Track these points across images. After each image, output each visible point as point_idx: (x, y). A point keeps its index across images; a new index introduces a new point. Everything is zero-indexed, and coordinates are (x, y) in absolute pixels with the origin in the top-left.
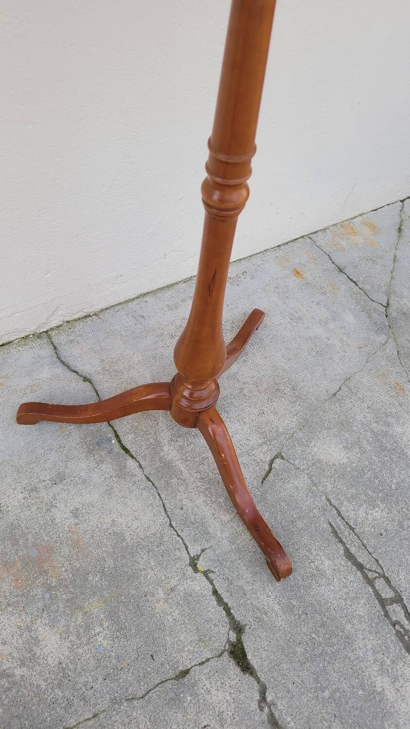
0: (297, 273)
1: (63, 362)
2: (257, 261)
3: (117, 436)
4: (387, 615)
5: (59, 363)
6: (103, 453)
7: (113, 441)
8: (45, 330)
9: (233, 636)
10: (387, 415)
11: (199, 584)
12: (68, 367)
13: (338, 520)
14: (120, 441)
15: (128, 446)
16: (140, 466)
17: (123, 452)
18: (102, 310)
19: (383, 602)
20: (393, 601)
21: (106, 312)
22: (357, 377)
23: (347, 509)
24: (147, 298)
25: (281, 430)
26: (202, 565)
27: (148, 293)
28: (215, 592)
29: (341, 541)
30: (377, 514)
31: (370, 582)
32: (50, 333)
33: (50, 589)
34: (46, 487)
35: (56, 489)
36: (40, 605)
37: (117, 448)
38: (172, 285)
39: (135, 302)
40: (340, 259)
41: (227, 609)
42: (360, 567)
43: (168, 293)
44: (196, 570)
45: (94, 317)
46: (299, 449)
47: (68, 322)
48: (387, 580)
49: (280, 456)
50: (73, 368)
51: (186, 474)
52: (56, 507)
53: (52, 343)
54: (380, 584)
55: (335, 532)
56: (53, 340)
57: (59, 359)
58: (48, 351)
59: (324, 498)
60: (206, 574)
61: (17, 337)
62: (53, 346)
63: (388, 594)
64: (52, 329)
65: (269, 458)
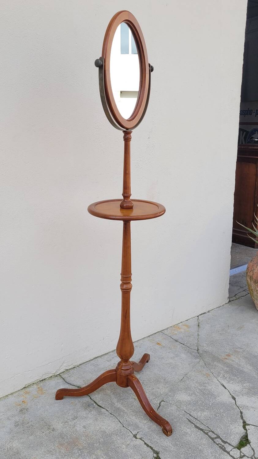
0: (158, 344)
1: (67, 383)
2: (141, 342)
3: (95, 403)
4: (214, 442)
5: (66, 383)
6: (91, 409)
7: (94, 404)
8: (58, 374)
9: (155, 455)
10: (204, 384)
11: (139, 442)
12: (70, 384)
13: (190, 417)
14: (97, 404)
15: (101, 405)
16: (107, 410)
17: (99, 407)
18: (80, 365)
19: (212, 439)
20: (216, 438)
21: (82, 365)
22: (190, 373)
23: (194, 414)
24: (98, 359)
25: (162, 393)
26: (138, 436)
27: (98, 357)
28: (145, 444)
29: (192, 423)
30: (205, 413)
31: (207, 434)
32: (60, 374)
33: (80, 450)
34: (70, 421)
35: (75, 421)
36: (78, 454)
37: (97, 406)
38: (107, 353)
39: (93, 361)
40: (175, 337)
41: (151, 448)
42: (202, 430)
43: (106, 356)
44: (136, 438)
45: (77, 367)
46: (170, 398)
47: (67, 370)
48: (213, 432)
49: (163, 401)
50: (73, 384)
51: (126, 411)
52: (76, 426)
53: (62, 378)
54: (210, 434)
55: (190, 421)
56: (62, 376)
57: (66, 382)
58: (61, 380)
59: (183, 411)
60: (141, 439)
61: (48, 377)
62: (63, 378)
63: (214, 436)
64: (61, 373)
65: (159, 402)
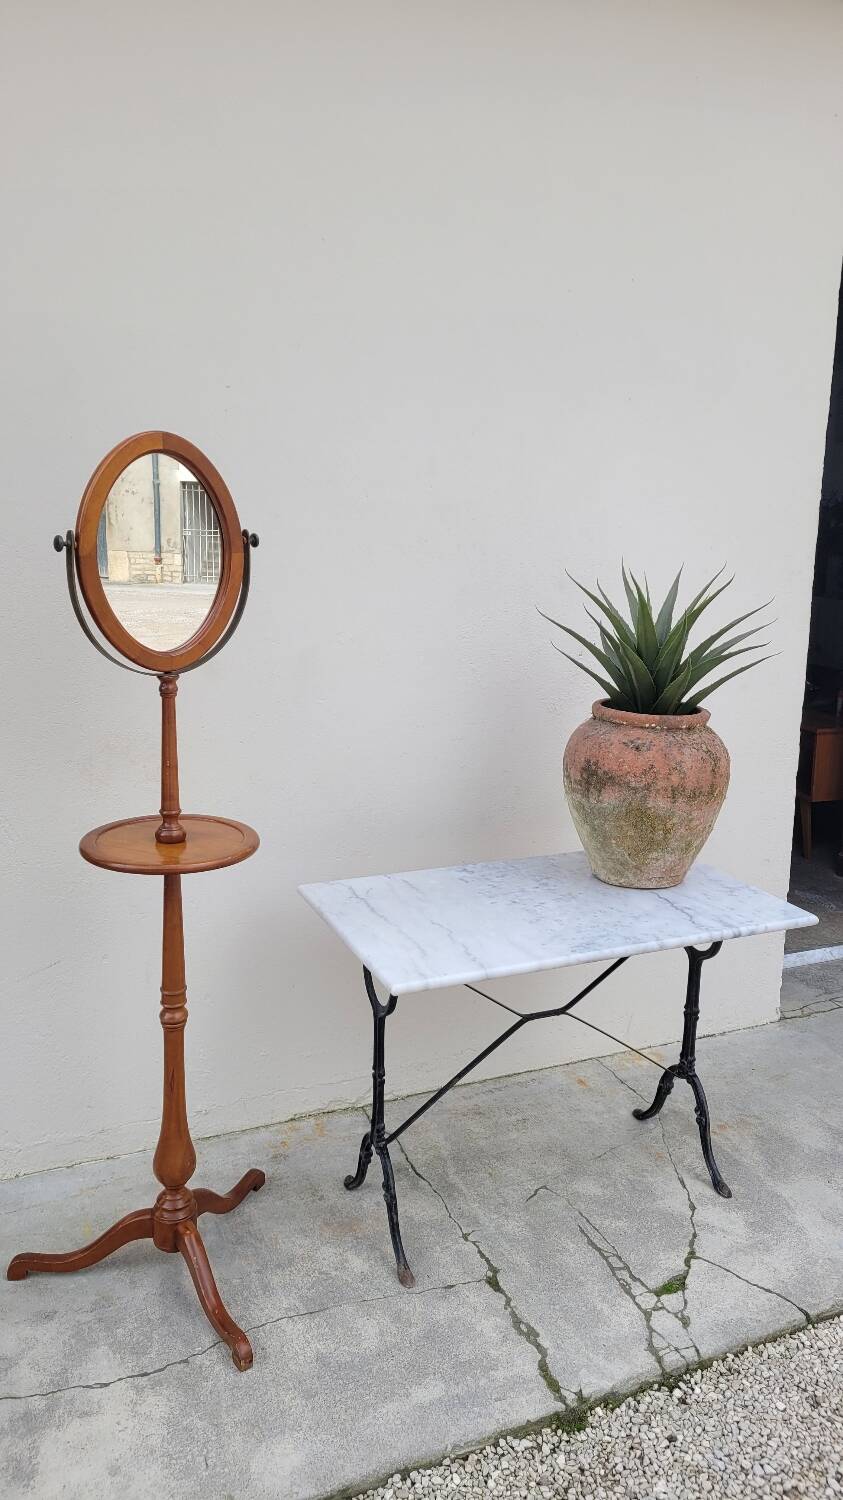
0: (581, 1082)
2: (546, 1072)
4: (614, 1274)
8: (361, 1105)
9: (490, 1274)
10: (643, 1171)
11: (469, 1247)
13: (587, 1225)
18: (408, 1095)
19: (613, 1269)
20: (620, 1269)
21: (412, 1098)
22: (623, 1147)
23: (597, 1221)
25: (548, 1173)
26: (469, 1238)
28: (480, 1252)
29: (586, 1235)
30: (620, 1224)
31: (606, 1258)
32: (365, 1108)
33: (357, 1238)
36: (350, 1245)
40: (622, 1075)
41: (487, 1260)
42: (599, 1250)
44: (466, 1239)
45: (402, 1100)
46: (561, 1185)
48: (620, 1258)
49: (545, 1187)
51: (465, 1191)
53: (366, 1114)
54: (613, 1260)
55: (582, 1231)
58: (363, 1118)
59: (577, 1213)
60: (474, 1243)
63: (617, 1264)
64: (367, 1105)
65: (536, 1188)
